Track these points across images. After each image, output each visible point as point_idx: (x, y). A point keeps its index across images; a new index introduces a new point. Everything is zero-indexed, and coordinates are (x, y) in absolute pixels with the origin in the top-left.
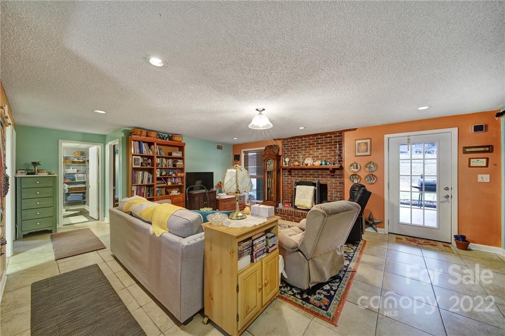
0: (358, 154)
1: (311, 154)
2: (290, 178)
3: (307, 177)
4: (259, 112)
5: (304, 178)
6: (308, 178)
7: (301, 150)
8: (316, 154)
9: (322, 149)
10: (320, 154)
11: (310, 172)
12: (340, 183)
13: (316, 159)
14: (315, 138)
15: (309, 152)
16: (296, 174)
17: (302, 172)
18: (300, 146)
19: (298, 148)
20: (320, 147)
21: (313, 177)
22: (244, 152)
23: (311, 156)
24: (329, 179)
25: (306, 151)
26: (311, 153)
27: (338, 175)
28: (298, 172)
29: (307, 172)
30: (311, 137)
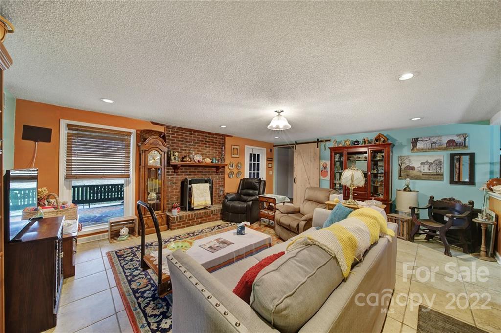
0: (233, 156)
1: (200, 151)
2: (175, 176)
3: (195, 174)
4: (277, 114)
5: (192, 176)
6: (196, 176)
7: (190, 145)
8: (205, 152)
9: (210, 147)
10: (208, 152)
11: (199, 169)
12: (222, 179)
13: (204, 156)
14: (204, 135)
15: (198, 149)
16: (183, 172)
17: (190, 169)
18: (188, 140)
19: (187, 142)
20: (207, 146)
21: (201, 174)
22: (69, 127)
23: (200, 153)
24: (214, 176)
25: (195, 147)
26: (200, 149)
27: (221, 172)
28: (186, 169)
29: (196, 169)
30: (200, 134)
